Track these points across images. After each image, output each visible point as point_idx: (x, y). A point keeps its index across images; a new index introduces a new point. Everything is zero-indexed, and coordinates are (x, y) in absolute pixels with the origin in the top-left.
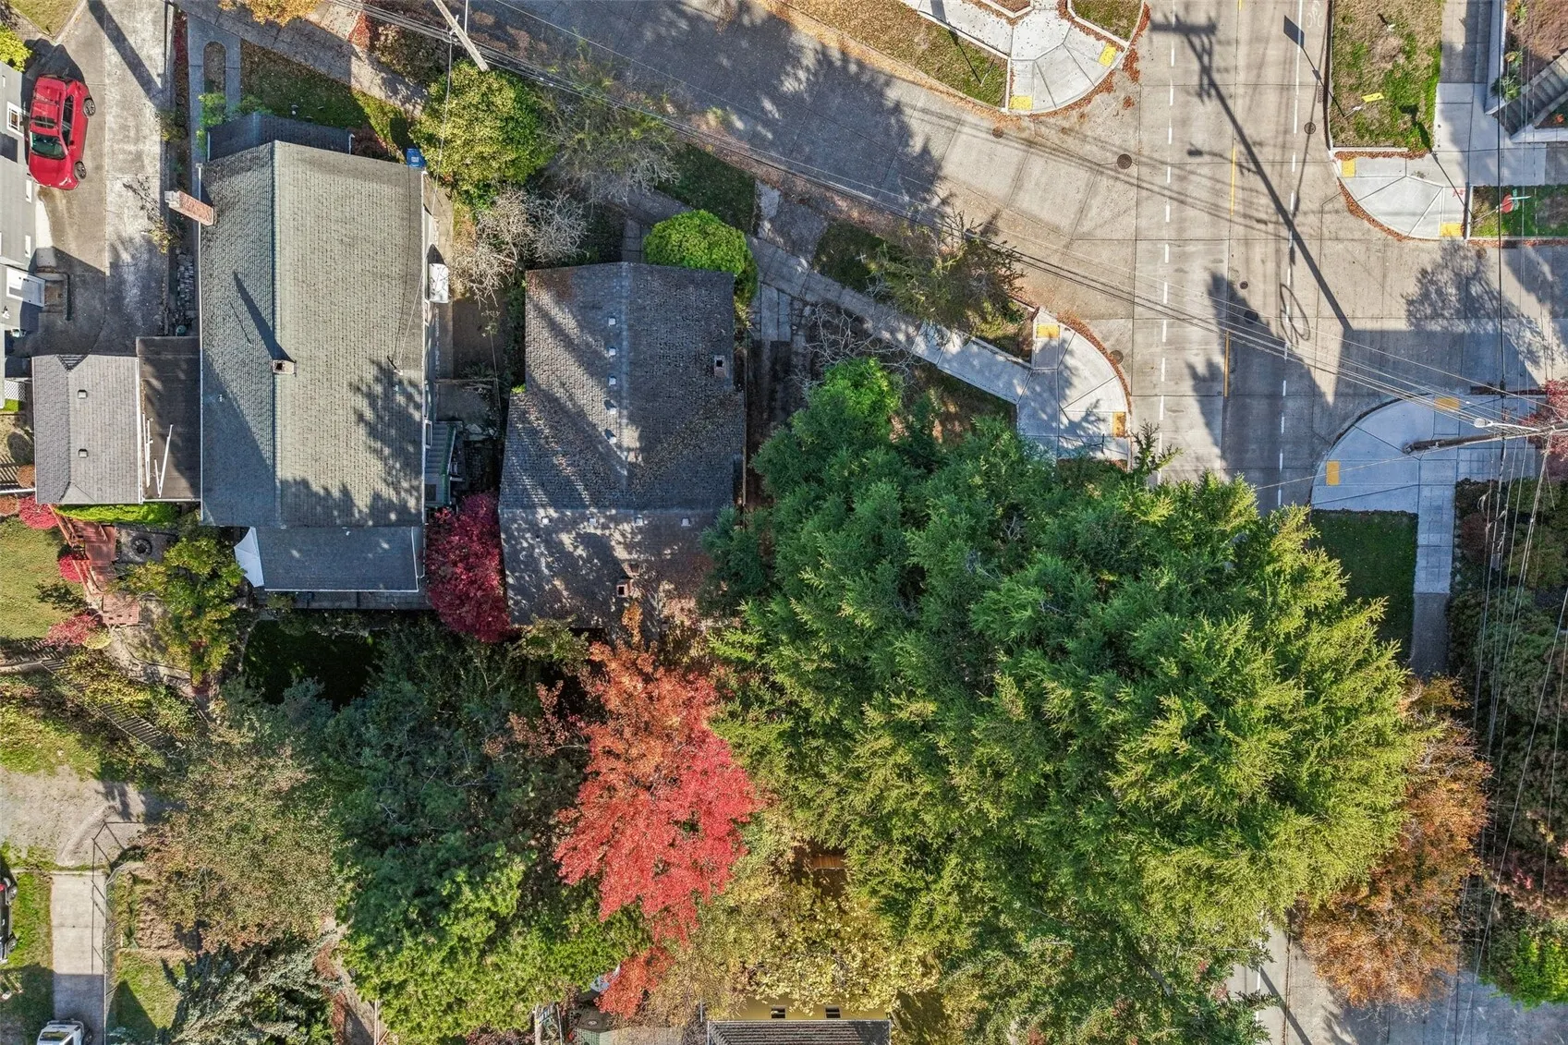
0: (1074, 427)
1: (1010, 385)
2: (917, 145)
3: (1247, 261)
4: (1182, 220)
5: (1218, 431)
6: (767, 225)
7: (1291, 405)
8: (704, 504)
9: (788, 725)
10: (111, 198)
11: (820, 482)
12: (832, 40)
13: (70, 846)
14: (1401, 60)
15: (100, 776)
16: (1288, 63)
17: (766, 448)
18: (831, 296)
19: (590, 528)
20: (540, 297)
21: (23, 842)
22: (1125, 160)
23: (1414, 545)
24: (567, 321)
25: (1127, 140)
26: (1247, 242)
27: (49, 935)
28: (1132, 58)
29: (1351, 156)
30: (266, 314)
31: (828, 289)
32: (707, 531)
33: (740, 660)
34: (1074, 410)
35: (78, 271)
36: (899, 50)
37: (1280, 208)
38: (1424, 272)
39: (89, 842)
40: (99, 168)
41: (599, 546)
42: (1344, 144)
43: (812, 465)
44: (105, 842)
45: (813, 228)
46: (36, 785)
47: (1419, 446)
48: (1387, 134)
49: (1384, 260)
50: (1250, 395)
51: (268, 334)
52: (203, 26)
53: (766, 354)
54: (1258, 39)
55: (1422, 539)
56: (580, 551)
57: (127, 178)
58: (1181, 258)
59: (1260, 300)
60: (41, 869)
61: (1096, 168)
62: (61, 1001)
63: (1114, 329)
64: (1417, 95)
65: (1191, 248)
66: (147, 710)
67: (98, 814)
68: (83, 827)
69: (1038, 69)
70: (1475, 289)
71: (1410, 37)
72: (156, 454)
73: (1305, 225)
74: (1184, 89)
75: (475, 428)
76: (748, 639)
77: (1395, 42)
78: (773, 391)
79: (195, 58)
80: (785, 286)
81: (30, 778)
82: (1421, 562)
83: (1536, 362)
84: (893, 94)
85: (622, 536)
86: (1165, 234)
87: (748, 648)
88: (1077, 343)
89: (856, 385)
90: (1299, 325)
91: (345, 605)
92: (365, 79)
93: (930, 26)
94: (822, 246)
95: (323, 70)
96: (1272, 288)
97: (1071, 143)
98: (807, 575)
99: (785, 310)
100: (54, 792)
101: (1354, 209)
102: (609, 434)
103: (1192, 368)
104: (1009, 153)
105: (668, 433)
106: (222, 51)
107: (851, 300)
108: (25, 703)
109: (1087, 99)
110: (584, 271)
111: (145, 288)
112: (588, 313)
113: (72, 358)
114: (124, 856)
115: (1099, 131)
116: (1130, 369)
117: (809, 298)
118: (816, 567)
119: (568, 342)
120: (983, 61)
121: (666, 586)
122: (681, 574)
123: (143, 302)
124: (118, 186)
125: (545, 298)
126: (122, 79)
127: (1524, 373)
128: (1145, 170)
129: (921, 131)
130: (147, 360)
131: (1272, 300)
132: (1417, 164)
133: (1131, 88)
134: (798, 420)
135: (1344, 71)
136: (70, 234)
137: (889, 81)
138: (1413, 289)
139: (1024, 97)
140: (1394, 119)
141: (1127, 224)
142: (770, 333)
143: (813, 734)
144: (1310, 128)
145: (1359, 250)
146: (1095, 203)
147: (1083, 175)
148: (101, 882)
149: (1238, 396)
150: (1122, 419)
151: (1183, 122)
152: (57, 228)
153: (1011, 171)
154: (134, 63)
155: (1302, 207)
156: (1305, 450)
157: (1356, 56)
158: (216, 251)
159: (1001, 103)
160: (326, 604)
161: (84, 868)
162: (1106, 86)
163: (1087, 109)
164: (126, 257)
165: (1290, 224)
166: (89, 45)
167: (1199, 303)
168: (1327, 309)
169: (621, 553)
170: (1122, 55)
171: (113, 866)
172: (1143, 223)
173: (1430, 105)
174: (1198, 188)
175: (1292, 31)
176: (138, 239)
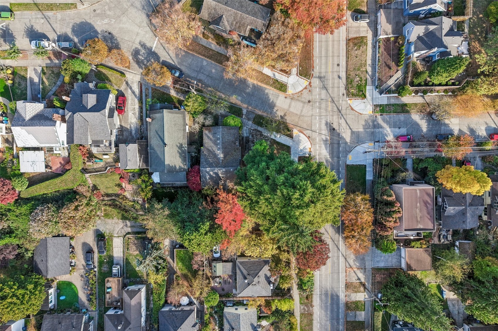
0: (301, 150)
1: (289, 143)
2: (271, 101)
3: (333, 119)
4: (320, 112)
5: (328, 151)
6: (244, 116)
7: (342, 145)
8: (235, 166)
9: (250, 202)
10: (129, 116)
11: (254, 162)
12: (255, 82)
13: (116, 232)
14: (360, 82)
15: (122, 219)
16: (339, 83)
17: (245, 157)
18: (256, 128)
19: (216, 171)
20: (206, 132)
21: (108, 232)
22: (309, 102)
23: (366, 171)
24: (211, 136)
25: (310, 98)
26: (332, 116)
27: (113, 249)
28: (310, 83)
29: (351, 99)
30: (162, 137)
31: (255, 127)
32: (236, 171)
33: (241, 192)
34: (301, 147)
35: (124, 128)
36: (267, 83)
37: (338, 109)
38: (366, 120)
39: (120, 231)
40: (127, 110)
41: (217, 174)
42: (350, 97)
43: (253, 159)
44: (123, 231)
45: (252, 116)
46: (110, 221)
47: (366, 152)
48: (358, 95)
49: (358, 118)
50: (334, 144)
51: (163, 141)
52: (145, 85)
53: (244, 139)
54: (333, 79)
55: (367, 170)
56: (214, 175)
57: (132, 112)
58: (320, 119)
59: (335, 126)
60: (111, 237)
61: (304, 103)
62: (115, 261)
63: (308, 133)
64: (363, 89)
65: (322, 117)
66: (133, 206)
67: (121, 226)
68: (119, 229)
69: (293, 85)
70: (375, 123)
71: (361, 78)
72: (140, 160)
73: (343, 112)
74: (320, 88)
75: (193, 154)
76: (243, 188)
77: (358, 79)
78: (246, 146)
79: (144, 91)
80: (247, 126)
81: (109, 220)
82: (367, 174)
83: (387, 136)
84: (266, 91)
85: (221, 172)
86: (317, 115)
87: (243, 190)
88: (302, 135)
89: (261, 145)
90: (343, 130)
91: (170, 186)
92: (173, 93)
93: (273, 79)
94: (254, 119)
95: (165, 92)
96: (338, 124)
97: (299, 98)
98: (252, 178)
99: (248, 131)
100: (113, 222)
101: (352, 109)
102: (218, 155)
103: (323, 139)
104: (288, 101)
105: (228, 154)
106: (148, 89)
107: (260, 129)
108: (110, 205)
109: (302, 91)
110: (213, 127)
111: (136, 131)
112: (214, 134)
113: (127, 144)
114: (127, 234)
115: (305, 96)
116: (312, 139)
117: (252, 128)
118: (253, 176)
119: (211, 140)
120: (283, 85)
121: (228, 181)
122: (231, 178)
123: (135, 133)
124: (131, 113)
125: (207, 132)
126: (132, 95)
127: (385, 139)
128: (313, 103)
129: (272, 98)
130: (138, 144)
131: (338, 126)
132: (364, 101)
133: (310, 88)
134: (250, 152)
135: (349, 84)
136: (123, 122)
137: (266, 89)
138: (364, 123)
139: (290, 91)
140: (359, 93)
141: (310, 113)
142: (245, 135)
143: (254, 203)
144: (343, 95)
145: (353, 117)
146: (304, 109)
147: (302, 104)
148: (122, 239)
149: (332, 144)
150: (310, 149)
151: (320, 94)
152: (120, 121)
153: (288, 104)
154: (133, 92)
155: (342, 109)
156: (345, 154)
157: (351, 81)
158: (152, 126)
159: (286, 92)
160: (166, 186)
161: (119, 236)
162: (306, 88)
163: (302, 92)
164: (132, 126)
165: (340, 112)
166: (126, 89)
167: (324, 127)
168: (348, 127)
169: (220, 175)
170: (308, 83)
171: (125, 236)
172: (313, 113)
173: (365, 90)
174: (323, 105)
175: (339, 77)
176: (134, 123)
